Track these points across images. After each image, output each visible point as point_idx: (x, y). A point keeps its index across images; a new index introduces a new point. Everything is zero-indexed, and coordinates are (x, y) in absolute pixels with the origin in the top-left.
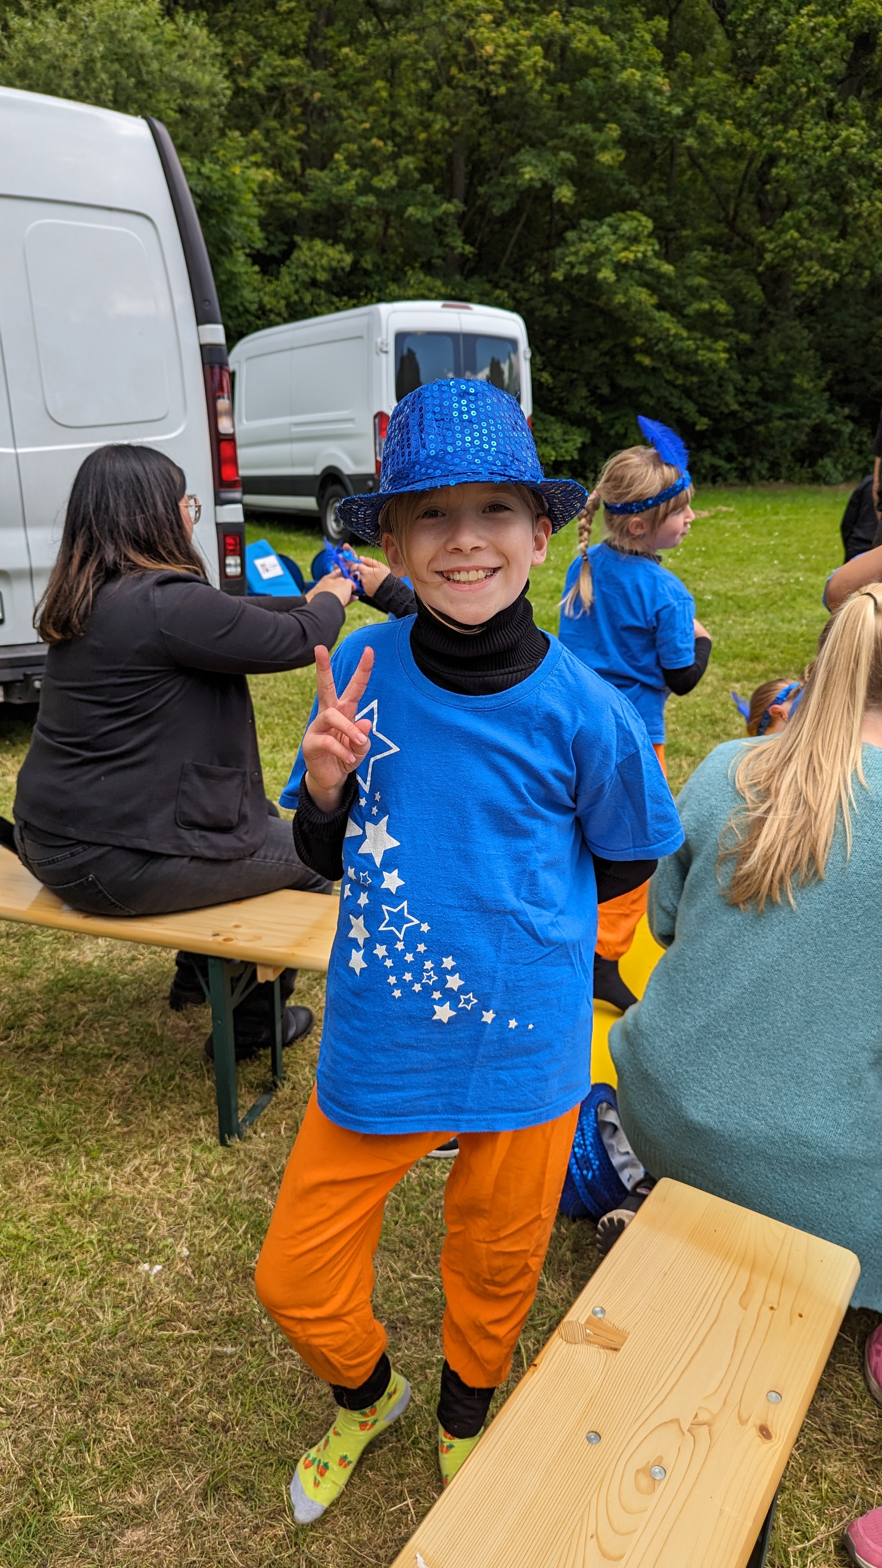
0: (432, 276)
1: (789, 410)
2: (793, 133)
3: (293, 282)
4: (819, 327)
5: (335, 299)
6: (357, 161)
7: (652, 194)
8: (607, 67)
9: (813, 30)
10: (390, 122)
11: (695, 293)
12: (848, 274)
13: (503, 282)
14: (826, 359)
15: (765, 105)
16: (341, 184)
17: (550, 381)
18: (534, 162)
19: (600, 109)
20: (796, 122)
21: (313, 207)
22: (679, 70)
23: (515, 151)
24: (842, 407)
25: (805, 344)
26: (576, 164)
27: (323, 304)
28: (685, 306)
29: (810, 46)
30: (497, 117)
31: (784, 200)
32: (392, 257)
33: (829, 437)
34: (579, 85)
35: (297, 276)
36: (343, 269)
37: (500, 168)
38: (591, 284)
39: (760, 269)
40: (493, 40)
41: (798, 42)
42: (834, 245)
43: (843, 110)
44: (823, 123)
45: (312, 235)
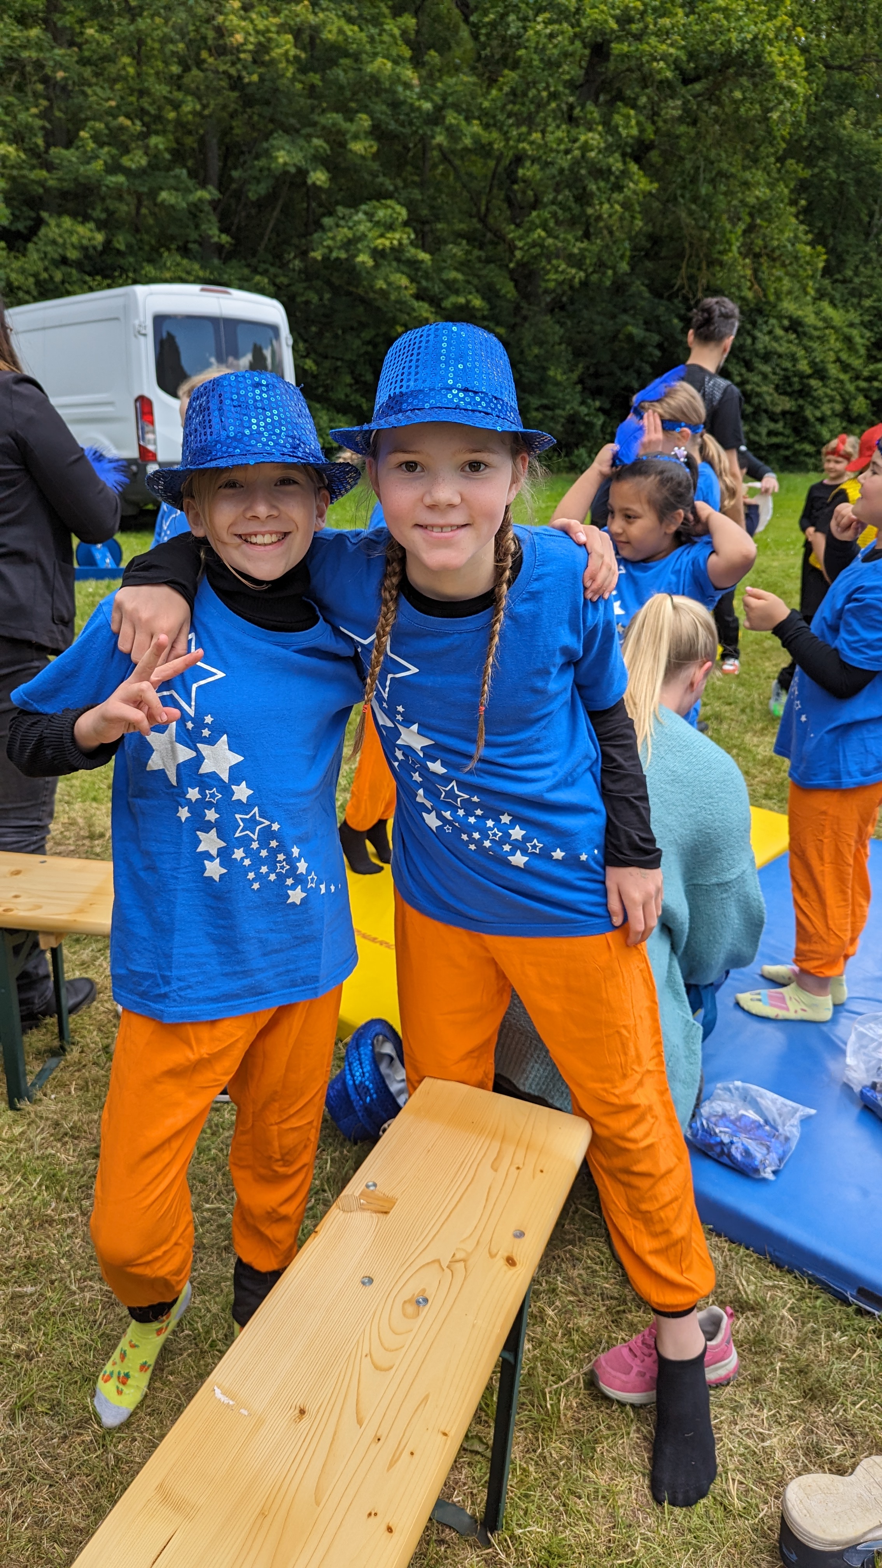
0: (190, 259)
1: (545, 402)
2: (536, 136)
3: (42, 259)
4: (569, 323)
5: (88, 278)
6: (105, 139)
7: (406, 186)
8: (356, 57)
9: (551, 36)
10: (138, 100)
11: (451, 287)
12: (592, 273)
13: (262, 267)
14: (578, 353)
15: (509, 107)
16: (88, 163)
17: (314, 368)
18: (287, 147)
19: (351, 100)
20: (539, 125)
21: (59, 186)
22: (427, 68)
23: (267, 136)
24: (594, 400)
25: (557, 339)
26: (329, 152)
27: (74, 282)
28: (442, 299)
29: (548, 52)
30: (248, 101)
31: (532, 199)
32: (146, 237)
33: (582, 428)
34: (331, 74)
35: (45, 253)
36: (94, 248)
37: (254, 151)
38: (349, 269)
39: (512, 265)
40: (243, 28)
41: (536, 48)
42: (578, 244)
43: (581, 114)
44: (564, 127)
45: (60, 212)
